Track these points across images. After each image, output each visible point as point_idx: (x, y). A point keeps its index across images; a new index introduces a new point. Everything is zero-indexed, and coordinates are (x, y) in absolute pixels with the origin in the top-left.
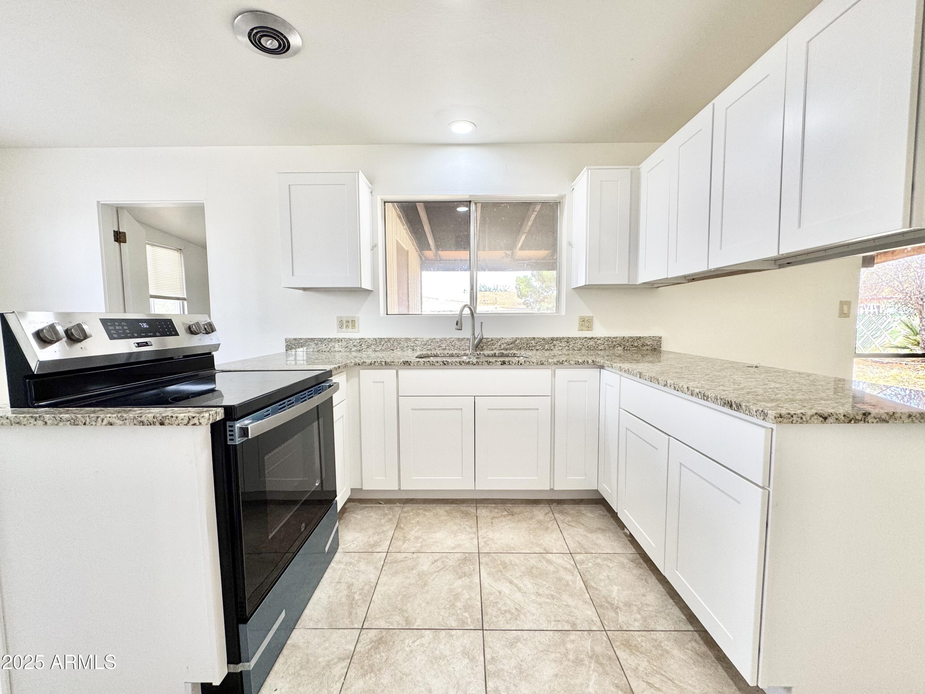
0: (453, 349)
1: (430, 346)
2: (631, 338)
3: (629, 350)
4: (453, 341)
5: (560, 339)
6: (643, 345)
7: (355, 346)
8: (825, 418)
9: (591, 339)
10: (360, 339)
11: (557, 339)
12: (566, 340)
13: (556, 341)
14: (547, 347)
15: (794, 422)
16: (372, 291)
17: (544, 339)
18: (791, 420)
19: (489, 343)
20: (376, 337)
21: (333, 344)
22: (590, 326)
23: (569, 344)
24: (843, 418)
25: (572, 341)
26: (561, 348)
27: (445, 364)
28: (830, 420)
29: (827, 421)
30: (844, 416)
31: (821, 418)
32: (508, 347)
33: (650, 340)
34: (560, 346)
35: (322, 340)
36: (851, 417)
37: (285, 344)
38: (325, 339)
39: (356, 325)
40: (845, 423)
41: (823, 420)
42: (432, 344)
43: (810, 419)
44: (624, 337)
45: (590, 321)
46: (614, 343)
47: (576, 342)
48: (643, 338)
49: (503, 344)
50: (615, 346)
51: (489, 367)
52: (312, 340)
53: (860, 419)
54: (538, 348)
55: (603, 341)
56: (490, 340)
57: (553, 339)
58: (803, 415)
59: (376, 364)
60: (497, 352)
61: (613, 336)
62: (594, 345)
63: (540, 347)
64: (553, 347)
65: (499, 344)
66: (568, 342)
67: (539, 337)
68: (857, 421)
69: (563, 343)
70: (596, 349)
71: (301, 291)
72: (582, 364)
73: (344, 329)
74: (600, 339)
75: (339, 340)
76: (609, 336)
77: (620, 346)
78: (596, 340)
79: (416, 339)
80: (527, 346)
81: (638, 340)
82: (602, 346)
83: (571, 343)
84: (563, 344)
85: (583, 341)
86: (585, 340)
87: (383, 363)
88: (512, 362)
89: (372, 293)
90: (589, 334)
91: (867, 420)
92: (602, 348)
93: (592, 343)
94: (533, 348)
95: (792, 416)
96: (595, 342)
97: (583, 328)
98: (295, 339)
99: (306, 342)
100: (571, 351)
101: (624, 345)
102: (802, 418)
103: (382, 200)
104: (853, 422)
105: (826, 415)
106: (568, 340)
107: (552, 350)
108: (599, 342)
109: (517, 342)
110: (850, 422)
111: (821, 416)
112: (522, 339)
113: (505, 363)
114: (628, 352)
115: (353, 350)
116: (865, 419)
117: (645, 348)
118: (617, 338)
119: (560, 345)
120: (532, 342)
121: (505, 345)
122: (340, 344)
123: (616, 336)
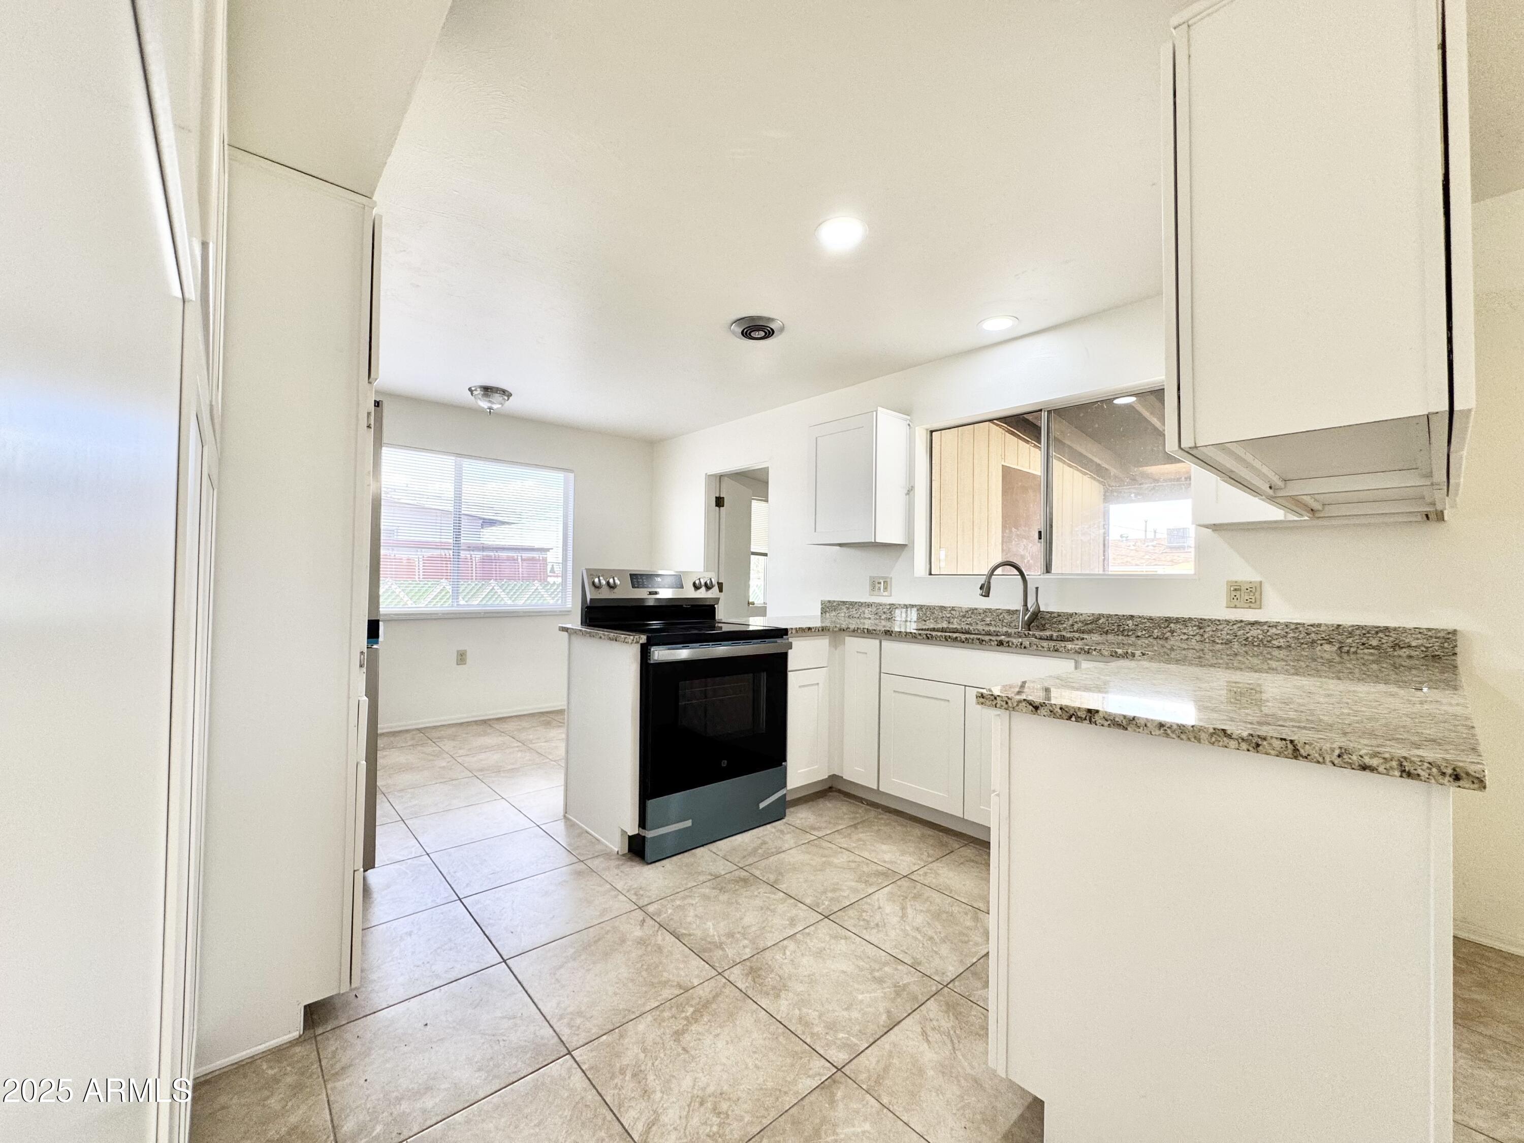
0: (1000, 626)
1: (970, 619)
2: (1359, 627)
3: (1355, 653)
4: (1001, 614)
5: (1185, 622)
6: (1396, 646)
7: (884, 613)
8: (1036, 708)
9: (1253, 624)
10: (890, 604)
11: (1177, 621)
12: (1197, 624)
13: (1174, 623)
14: (1156, 632)
15: (998, 706)
16: (905, 545)
17: (1151, 619)
18: (994, 703)
19: (1055, 620)
20: (906, 603)
21: (863, 609)
22: (1253, 601)
23: (1202, 631)
24: (1059, 711)
25: (1209, 626)
26: (1186, 637)
27: (928, 638)
28: (1042, 711)
29: (1039, 711)
30: (1061, 709)
31: (1031, 707)
32: (1085, 627)
33: (1419, 636)
34: (1185, 634)
35: (853, 604)
36: (1071, 712)
37: (820, 607)
38: (856, 603)
39: (889, 587)
40: (1063, 719)
41: (1033, 709)
42: (973, 616)
43: (1017, 705)
44: (1339, 626)
45: (1254, 590)
46: (1313, 635)
47: (1220, 627)
48: (1395, 629)
49: (1076, 622)
50: (1313, 642)
51: (981, 647)
52: (844, 603)
53: (1084, 716)
54: (1139, 634)
55: (1283, 629)
56: (1056, 615)
57: (1168, 620)
58: (1009, 699)
59: (859, 631)
60: (1055, 634)
61: (1312, 622)
62: (1260, 637)
63: (1144, 632)
64: (1169, 634)
65: (1071, 622)
66: (1200, 628)
67: (1141, 615)
68: (1079, 719)
69: (1190, 629)
70: (1265, 646)
71: (838, 547)
72: (1123, 657)
73: (876, 593)
74: (1276, 626)
75: (869, 605)
76: (1299, 621)
77: (1330, 643)
78: (1266, 627)
79: (953, 609)
80: (1118, 630)
81: (1380, 635)
82: (1281, 640)
83: (1208, 629)
84: (1191, 631)
85: (1235, 627)
86: (1239, 625)
87: (866, 631)
88: (1013, 644)
89: (906, 548)
90: (1250, 615)
91: (1093, 720)
92: (1282, 644)
93: (1255, 632)
94: (1130, 634)
95: (995, 698)
96: (1263, 631)
97: (1235, 602)
98: (829, 602)
99: (839, 605)
100: (1207, 645)
101: (1341, 642)
102: (1007, 703)
103: (927, 430)
104: (1073, 719)
105: (1037, 704)
106: (1201, 624)
107: (1167, 638)
108: (1274, 630)
109: (1101, 621)
110: (1070, 718)
111: (1031, 704)
112: (1109, 616)
113: (1003, 644)
114: (1352, 656)
115: (883, 617)
116: (1090, 717)
117: (1405, 652)
118: (1319, 625)
119: (1185, 631)
120: (1128, 622)
121: (1080, 624)
122: (870, 609)
123: (1316, 622)
